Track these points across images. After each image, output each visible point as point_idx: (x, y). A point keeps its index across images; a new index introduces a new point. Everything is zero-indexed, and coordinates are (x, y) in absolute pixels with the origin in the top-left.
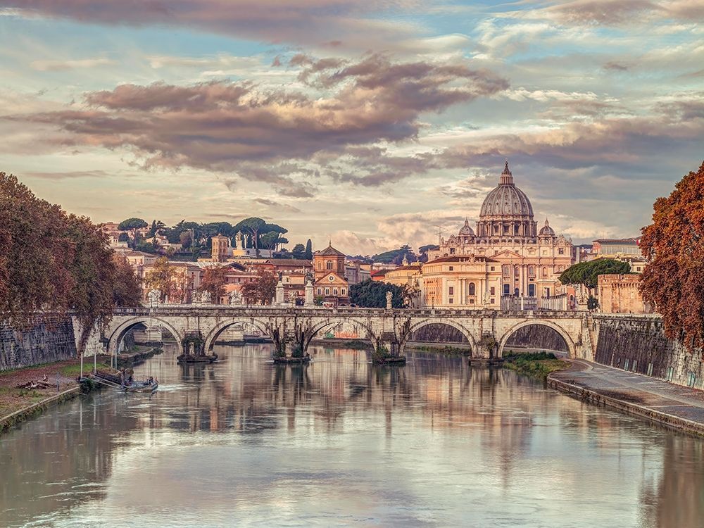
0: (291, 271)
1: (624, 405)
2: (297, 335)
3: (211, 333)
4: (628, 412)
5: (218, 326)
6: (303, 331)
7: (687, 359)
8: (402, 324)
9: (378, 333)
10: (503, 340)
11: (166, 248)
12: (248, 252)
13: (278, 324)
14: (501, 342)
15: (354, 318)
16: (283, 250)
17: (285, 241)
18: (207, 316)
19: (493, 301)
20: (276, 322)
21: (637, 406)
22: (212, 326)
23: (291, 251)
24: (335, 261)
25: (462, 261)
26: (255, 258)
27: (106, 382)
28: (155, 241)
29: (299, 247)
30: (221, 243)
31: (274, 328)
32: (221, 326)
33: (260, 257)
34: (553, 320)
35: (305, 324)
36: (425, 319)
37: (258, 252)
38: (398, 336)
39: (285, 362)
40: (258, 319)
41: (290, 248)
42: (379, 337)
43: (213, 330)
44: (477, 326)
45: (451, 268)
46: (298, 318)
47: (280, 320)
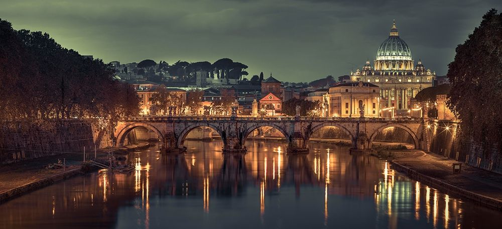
0: (247, 93)
1: (429, 179)
2: (237, 135)
3: (181, 133)
4: (431, 184)
5: (186, 128)
6: (241, 132)
7: (477, 149)
8: (306, 127)
9: (291, 133)
10: (372, 138)
11: (168, 78)
12: (222, 81)
13: (225, 127)
14: (371, 138)
15: (274, 123)
16: (245, 79)
17: (246, 73)
18: (179, 122)
19: (374, 112)
20: (224, 125)
21: (436, 179)
22: (183, 129)
23: (250, 80)
24: (274, 86)
25: (354, 86)
26: (226, 85)
27: (100, 165)
28: (161, 74)
29: (255, 77)
30: (202, 75)
31: (223, 130)
32: (188, 129)
33: (229, 84)
34: (405, 124)
35: (242, 127)
36: (321, 123)
37: (228, 81)
38: (303, 134)
39: (229, 152)
40: (212, 124)
41: (249, 78)
42: (291, 136)
43: (183, 131)
44: (355, 129)
45: (347, 90)
46: (238, 123)
47: (226, 125)
